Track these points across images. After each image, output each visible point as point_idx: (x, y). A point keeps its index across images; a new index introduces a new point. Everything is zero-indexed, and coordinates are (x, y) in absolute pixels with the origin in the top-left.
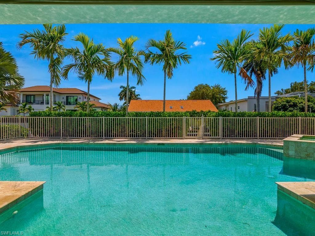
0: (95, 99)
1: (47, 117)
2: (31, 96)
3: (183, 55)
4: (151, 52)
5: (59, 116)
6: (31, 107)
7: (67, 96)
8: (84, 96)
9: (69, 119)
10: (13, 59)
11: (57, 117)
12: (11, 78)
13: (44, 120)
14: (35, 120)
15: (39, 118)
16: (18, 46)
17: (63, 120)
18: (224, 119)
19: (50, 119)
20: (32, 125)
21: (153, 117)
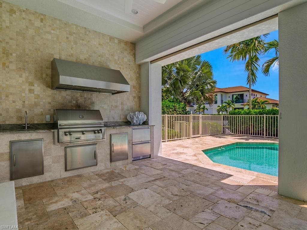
1: (246, 116)
5: (260, 114)
7: (232, 95)
9: (272, 117)
10: (211, 66)
11: (257, 116)
12: (208, 83)
13: (243, 119)
14: (235, 118)
15: (239, 117)
16: (224, 53)
17: (266, 118)
19: (249, 117)
20: (232, 122)
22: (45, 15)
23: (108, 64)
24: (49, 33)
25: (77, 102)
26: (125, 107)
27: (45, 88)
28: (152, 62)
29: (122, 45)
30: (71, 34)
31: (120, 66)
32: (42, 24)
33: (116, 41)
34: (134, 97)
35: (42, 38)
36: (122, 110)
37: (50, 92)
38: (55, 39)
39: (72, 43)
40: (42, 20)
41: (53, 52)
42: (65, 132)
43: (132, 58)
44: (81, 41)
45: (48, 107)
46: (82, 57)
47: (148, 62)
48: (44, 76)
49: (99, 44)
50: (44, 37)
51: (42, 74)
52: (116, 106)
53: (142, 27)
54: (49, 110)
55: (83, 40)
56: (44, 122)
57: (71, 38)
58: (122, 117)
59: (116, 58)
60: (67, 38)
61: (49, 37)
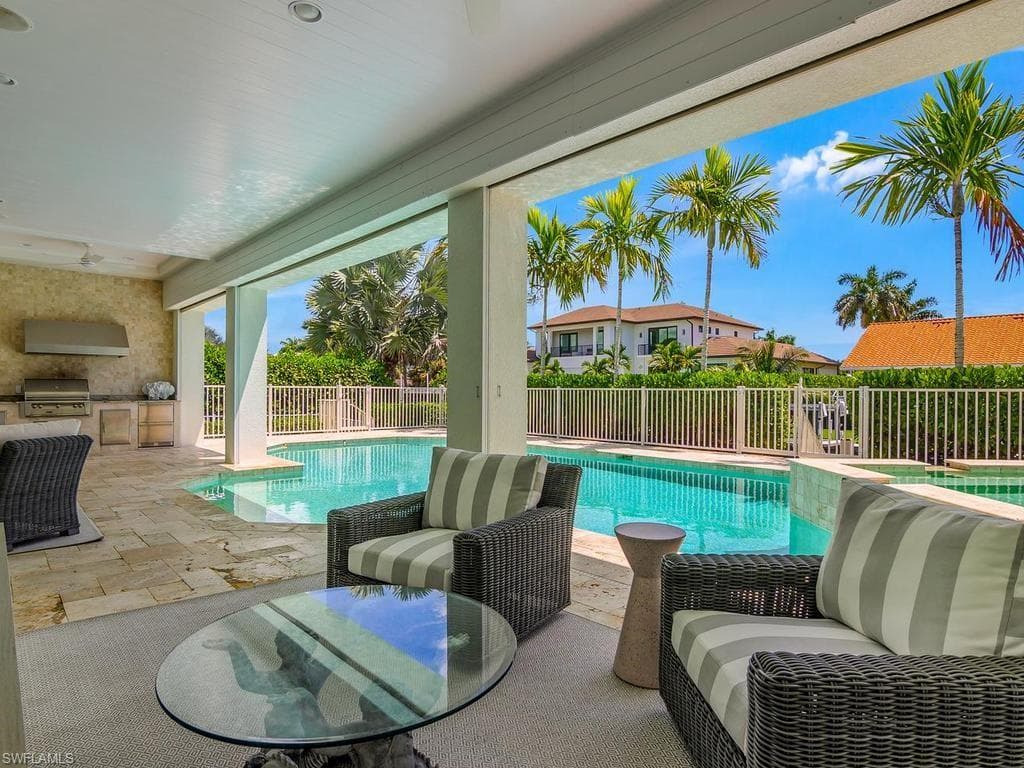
0: (738, 329)
2: (569, 334)
3: (756, 195)
4: (660, 212)
6: (557, 363)
7: (650, 329)
8: (696, 324)
18: (877, 394)
21: (667, 387)
22: (14, 266)
23: (112, 315)
24: (21, 285)
25: (60, 368)
26: (143, 375)
27: (14, 352)
28: (182, 310)
29: (138, 286)
30: (51, 282)
31: (133, 317)
32: (10, 276)
33: (126, 282)
34: (161, 360)
35: (11, 293)
36: (137, 378)
37: (20, 357)
38: (29, 292)
39: (53, 294)
40: (10, 272)
41: (25, 308)
42: (33, 404)
43: (156, 303)
44: (67, 290)
45: (19, 376)
46: (69, 311)
47: (176, 311)
48: (13, 338)
49: (97, 291)
50: (13, 291)
51: (10, 337)
52: (126, 374)
53: (155, 266)
54: (21, 380)
55: (70, 288)
56: (13, 394)
57: (52, 288)
58: (136, 388)
59: (126, 305)
60: (46, 288)
61: (20, 290)
